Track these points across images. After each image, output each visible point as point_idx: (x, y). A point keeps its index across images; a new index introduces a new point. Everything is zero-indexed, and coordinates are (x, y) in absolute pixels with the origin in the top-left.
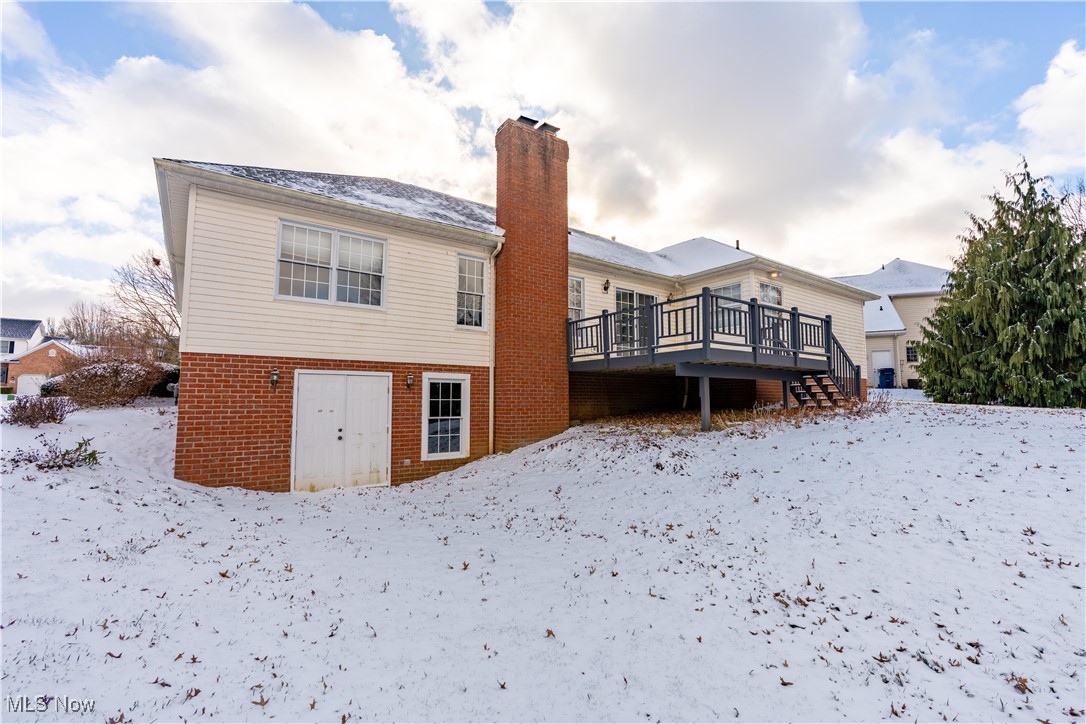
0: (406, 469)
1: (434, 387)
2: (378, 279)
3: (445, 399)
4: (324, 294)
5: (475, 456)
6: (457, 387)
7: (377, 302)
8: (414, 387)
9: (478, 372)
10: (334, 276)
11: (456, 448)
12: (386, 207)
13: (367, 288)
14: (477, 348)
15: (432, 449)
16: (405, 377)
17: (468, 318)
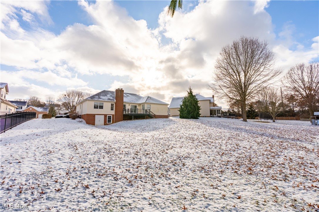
0: (105, 124)
1: (108, 116)
2: (103, 107)
3: (110, 117)
4: (98, 108)
5: (112, 123)
6: (111, 117)
7: (103, 108)
8: (106, 116)
9: (113, 115)
10: (99, 108)
11: (110, 122)
12: (104, 99)
13: (101, 107)
14: (113, 112)
15: (108, 122)
16: (105, 116)
17: (112, 109)
